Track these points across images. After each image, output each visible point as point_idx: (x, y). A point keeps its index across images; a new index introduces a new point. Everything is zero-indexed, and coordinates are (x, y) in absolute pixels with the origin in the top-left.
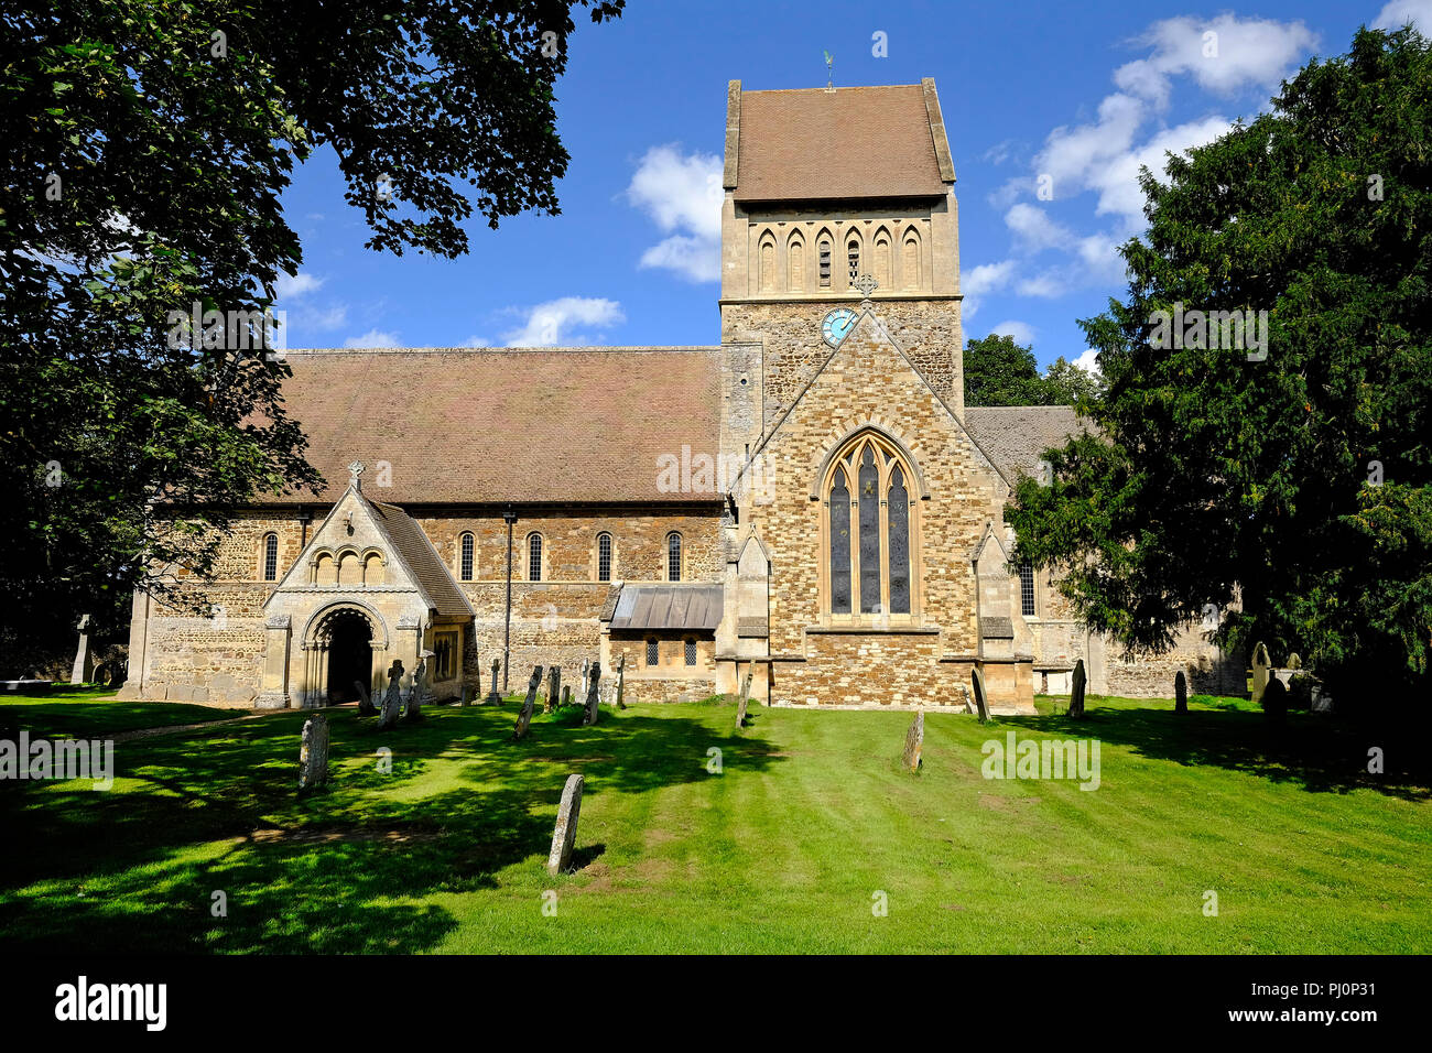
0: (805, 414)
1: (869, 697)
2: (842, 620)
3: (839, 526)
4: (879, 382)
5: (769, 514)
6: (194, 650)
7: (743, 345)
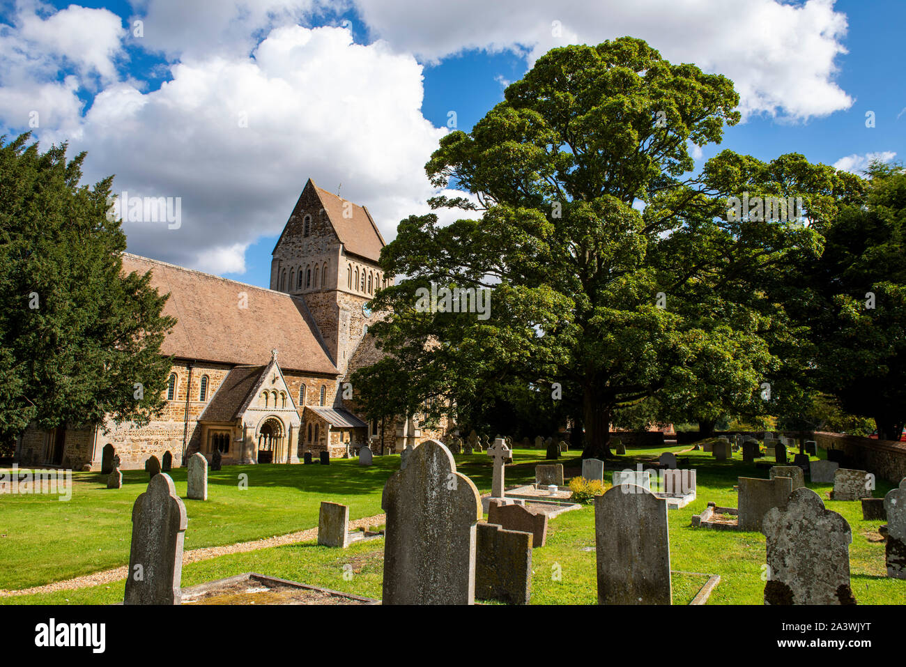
6: (133, 441)
7: (345, 310)
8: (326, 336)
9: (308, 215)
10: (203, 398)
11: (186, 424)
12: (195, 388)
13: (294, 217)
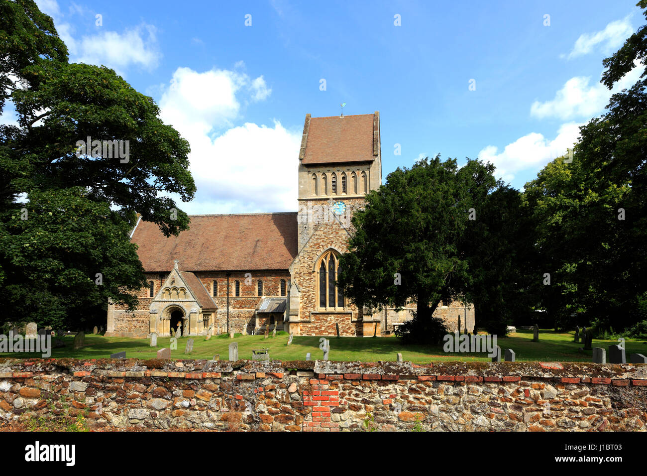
0: (311, 244)
1: (330, 333)
2: (323, 310)
3: (323, 279)
4: (334, 233)
5: (300, 276)
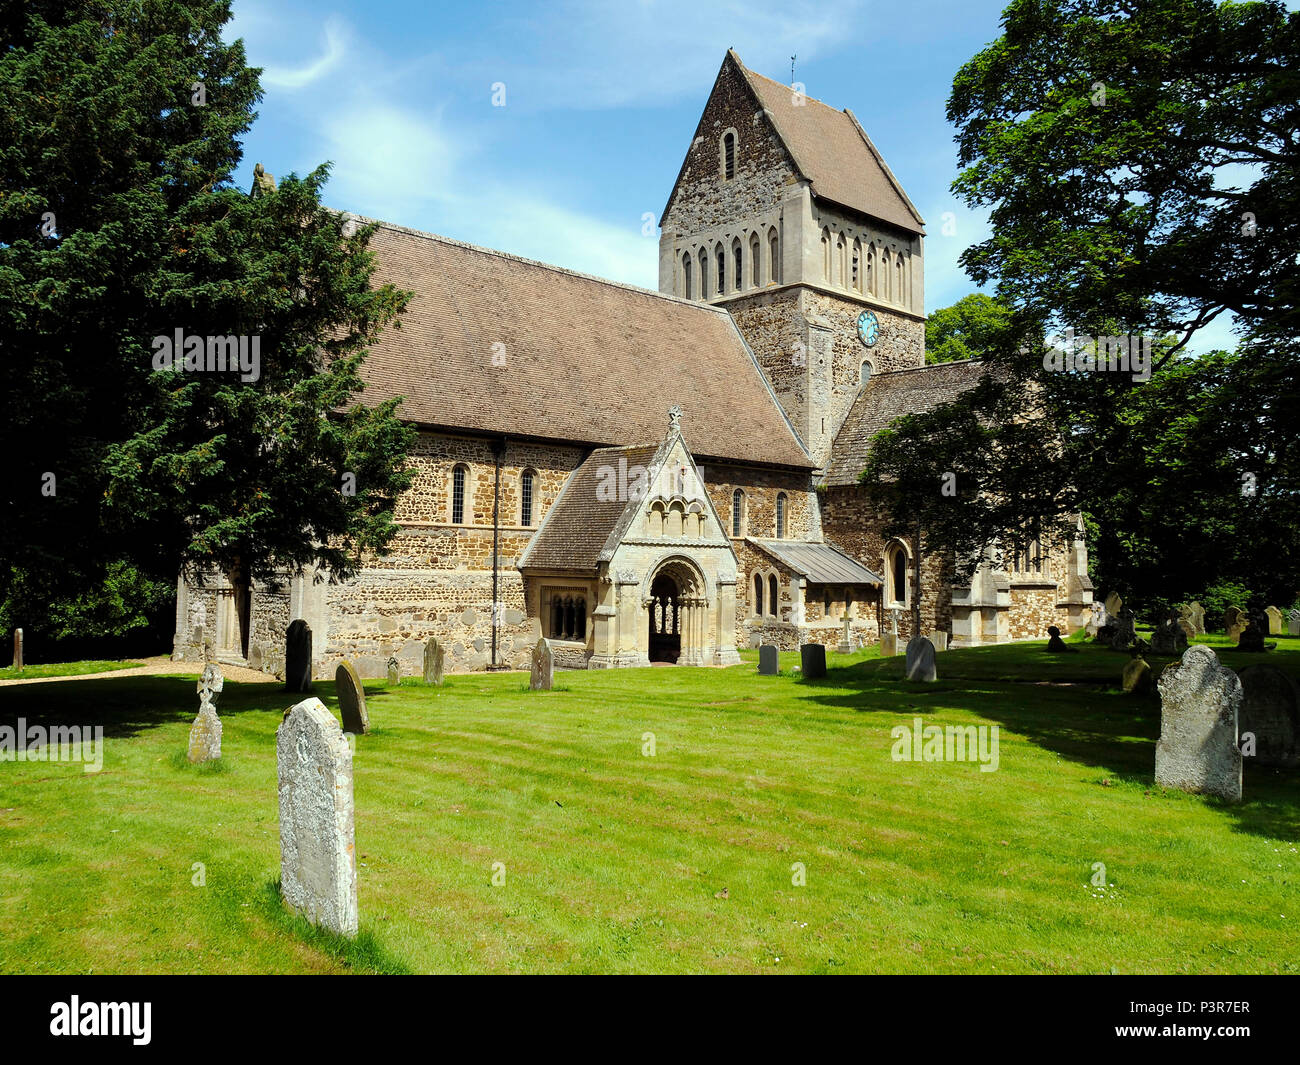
6: (380, 611)
7: (820, 328)
8: (783, 385)
9: (731, 130)
10: (526, 519)
11: (495, 577)
12: (509, 498)
13: (700, 139)
